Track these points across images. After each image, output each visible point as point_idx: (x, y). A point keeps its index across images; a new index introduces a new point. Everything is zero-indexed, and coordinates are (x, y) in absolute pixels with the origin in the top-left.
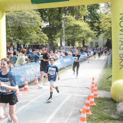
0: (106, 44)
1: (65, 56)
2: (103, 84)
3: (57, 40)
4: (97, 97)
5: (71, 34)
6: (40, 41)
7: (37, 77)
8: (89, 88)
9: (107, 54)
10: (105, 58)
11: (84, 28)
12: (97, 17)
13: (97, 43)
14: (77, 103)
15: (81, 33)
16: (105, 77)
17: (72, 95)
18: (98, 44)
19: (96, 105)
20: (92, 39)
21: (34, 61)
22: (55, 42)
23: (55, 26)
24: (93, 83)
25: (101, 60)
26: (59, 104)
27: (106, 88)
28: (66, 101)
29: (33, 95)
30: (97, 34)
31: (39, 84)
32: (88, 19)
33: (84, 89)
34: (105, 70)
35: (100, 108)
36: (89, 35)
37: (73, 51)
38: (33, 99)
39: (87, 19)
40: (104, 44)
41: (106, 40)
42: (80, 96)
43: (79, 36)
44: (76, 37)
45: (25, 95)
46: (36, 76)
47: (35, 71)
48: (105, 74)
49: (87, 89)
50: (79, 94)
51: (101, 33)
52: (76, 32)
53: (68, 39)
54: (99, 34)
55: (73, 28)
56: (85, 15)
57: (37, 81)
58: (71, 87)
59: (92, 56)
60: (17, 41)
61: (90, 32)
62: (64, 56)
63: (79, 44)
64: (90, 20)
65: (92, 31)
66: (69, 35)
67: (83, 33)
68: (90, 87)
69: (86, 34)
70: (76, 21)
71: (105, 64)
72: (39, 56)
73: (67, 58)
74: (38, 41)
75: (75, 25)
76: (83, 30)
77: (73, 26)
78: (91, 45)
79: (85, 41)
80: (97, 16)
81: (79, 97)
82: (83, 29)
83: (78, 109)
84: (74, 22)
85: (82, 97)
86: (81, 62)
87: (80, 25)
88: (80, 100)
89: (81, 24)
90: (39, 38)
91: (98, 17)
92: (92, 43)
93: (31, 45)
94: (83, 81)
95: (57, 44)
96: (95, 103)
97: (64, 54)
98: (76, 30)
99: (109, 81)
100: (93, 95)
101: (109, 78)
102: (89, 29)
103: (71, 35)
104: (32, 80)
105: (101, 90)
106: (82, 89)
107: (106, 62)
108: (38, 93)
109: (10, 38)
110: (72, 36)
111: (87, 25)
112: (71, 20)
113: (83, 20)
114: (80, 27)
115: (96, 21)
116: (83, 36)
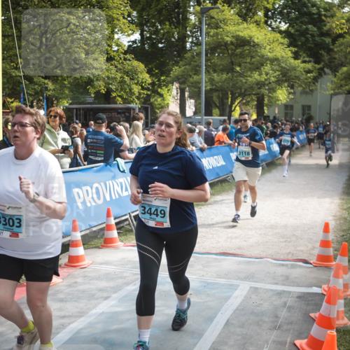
1: (206, 146)
4: (347, 293)
5: (222, 71)
6: (122, 89)
7: (112, 218)
8: (312, 262)
11: (271, 51)
12: (314, 14)
13: (309, 107)
14: (277, 317)
15: (258, 67)
17: (251, 287)
18: (312, 113)
20: (290, 93)
21: (100, 159)
23: (160, 45)
24: (325, 244)
26: (210, 319)
28: (235, 308)
29: (103, 284)
30: (314, 74)
31: (119, 244)
32: (280, 23)
33: (292, 265)
36: (286, 77)
38: (106, 298)
39: (276, 21)
42: (284, 291)
43: (250, 76)
44: (241, 81)
45: (76, 283)
46: (108, 215)
47: (104, 197)
49: (301, 264)
50: (277, 284)
51: (325, 74)
52: (240, 66)
53: (214, 87)
54: (321, 73)
55: (230, 51)
56: (270, 6)
57: (114, 233)
60: (36, 86)
61: (293, 65)
62: (201, 146)
64: (286, 23)
65: (297, 62)
66: (215, 75)
67: (267, 68)
68: (313, 260)
69: (278, 73)
70: (242, 23)
71: (347, 180)
72: (119, 140)
73: (213, 156)
74: (114, 88)
75: (237, 38)
76: (268, 59)
77: (232, 43)
78: (286, 114)
79: (266, 101)
80: (314, 10)
81: (280, 294)
82: (267, 52)
83: (289, 340)
84: (236, 28)
85: (290, 292)
87: (256, 40)
88: (285, 303)
89: (260, 38)
90: (119, 75)
91: (317, 14)
92: (288, 107)
93: (76, 109)
94: (283, 238)
96: (347, 317)
97: (203, 141)
98: (242, 55)
102: (290, 54)
103: (225, 76)
104: (94, 229)
106: (283, 265)
108: (121, 278)
109: (14, 74)
110: (226, 79)
111: (282, 40)
112: (225, 21)
113: (262, 25)
114: (256, 45)
115: (307, 29)
116: (266, 80)
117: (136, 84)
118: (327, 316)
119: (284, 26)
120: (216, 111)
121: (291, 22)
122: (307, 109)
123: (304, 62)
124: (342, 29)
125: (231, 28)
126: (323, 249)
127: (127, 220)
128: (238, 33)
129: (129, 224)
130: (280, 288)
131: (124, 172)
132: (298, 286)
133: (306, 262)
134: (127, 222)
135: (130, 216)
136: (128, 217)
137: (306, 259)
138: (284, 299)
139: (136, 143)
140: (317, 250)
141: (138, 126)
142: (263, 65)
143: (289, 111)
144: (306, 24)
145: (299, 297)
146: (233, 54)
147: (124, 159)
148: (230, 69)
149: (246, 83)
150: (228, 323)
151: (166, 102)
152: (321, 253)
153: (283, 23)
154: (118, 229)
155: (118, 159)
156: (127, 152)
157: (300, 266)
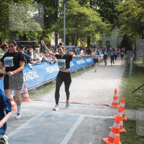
0: (121, 43)
2: (129, 100)
3: (49, 37)
4: (124, 118)
5: (73, 27)
6: (30, 34)
7: (26, 89)
8: (110, 106)
9: (124, 58)
10: (123, 64)
11: (93, 18)
12: (110, 3)
13: (109, 42)
14: (95, 129)
15: (87, 25)
16: (130, 90)
17: (85, 117)
18: (110, 44)
19: (125, 131)
20: (101, 36)
22: (47, 39)
23: (47, 16)
24: (115, 98)
25: (116, 66)
26: (68, 130)
27: (134, 106)
28: (78, 126)
30: (110, 28)
31: (29, 99)
32: (97, 7)
33: (102, 107)
34: (127, 79)
35: (133, 135)
36: (99, 29)
37: (77, 52)
39: (95, 6)
40: (118, 44)
41: (122, 39)
42: (98, 118)
43: (84, 29)
44: (80, 31)
48: (128, 86)
49: (106, 106)
50: (95, 115)
51: (115, 28)
52: (80, 25)
53: (69, 33)
54: (113, 27)
55: (76, 19)
57: (27, 95)
58: (81, 104)
59: (102, 60)
61: (102, 24)
63: (81, 44)
64: (99, 7)
65: (104, 23)
66: (70, 28)
67: (91, 25)
68: (110, 105)
69: (95, 27)
70: (81, 7)
71: (124, 72)
72: (29, 56)
74: (27, 34)
75: (79, 13)
76: (92, 22)
77: (77, 15)
78: (99, 45)
79: (91, 39)
81: (97, 119)
83: (100, 138)
84: (78, 9)
85: (101, 118)
86: (88, 69)
87: (87, 14)
88: (99, 123)
89: (88, 13)
92: (100, 42)
94: (98, 96)
95: (50, 43)
96: (124, 128)
98: (81, 20)
99: (137, 96)
100: (121, 115)
101: (135, 91)
102: (101, 20)
103: (74, 29)
105: (128, 108)
106: (98, 107)
107: (125, 69)
111: (97, 14)
112: (73, 6)
113: (89, 7)
114: (86, 16)
115: (108, 9)
116: (91, 30)
117: (36, 32)
118: (116, 128)
119: (98, 8)
120: (70, 43)
121: (101, 7)
122: (108, 42)
123: (106, 23)
124: (121, 9)
125: (76, 9)
126: (114, 100)
127: (33, 89)
128: (79, 11)
129: (34, 91)
130: (97, 117)
131: (31, 69)
132: (104, 116)
133: (107, 106)
134: (33, 90)
135: (34, 88)
136: (33, 88)
137: (108, 104)
138: (98, 121)
139: (37, 57)
140: (112, 101)
141: (37, 50)
142: (89, 24)
143: (101, 43)
144: (107, 7)
145: (104, 120)
146: (77, 19)
147: (31, 64)
148: (76, 26)
149: (82, 32)
150: (75, 132)
151: (49, 40)
152: (114, 102)
153: (98, 7)
154: (29, 93)
155: (29, 64)
156: (33, 61)
157: (105, 107)
